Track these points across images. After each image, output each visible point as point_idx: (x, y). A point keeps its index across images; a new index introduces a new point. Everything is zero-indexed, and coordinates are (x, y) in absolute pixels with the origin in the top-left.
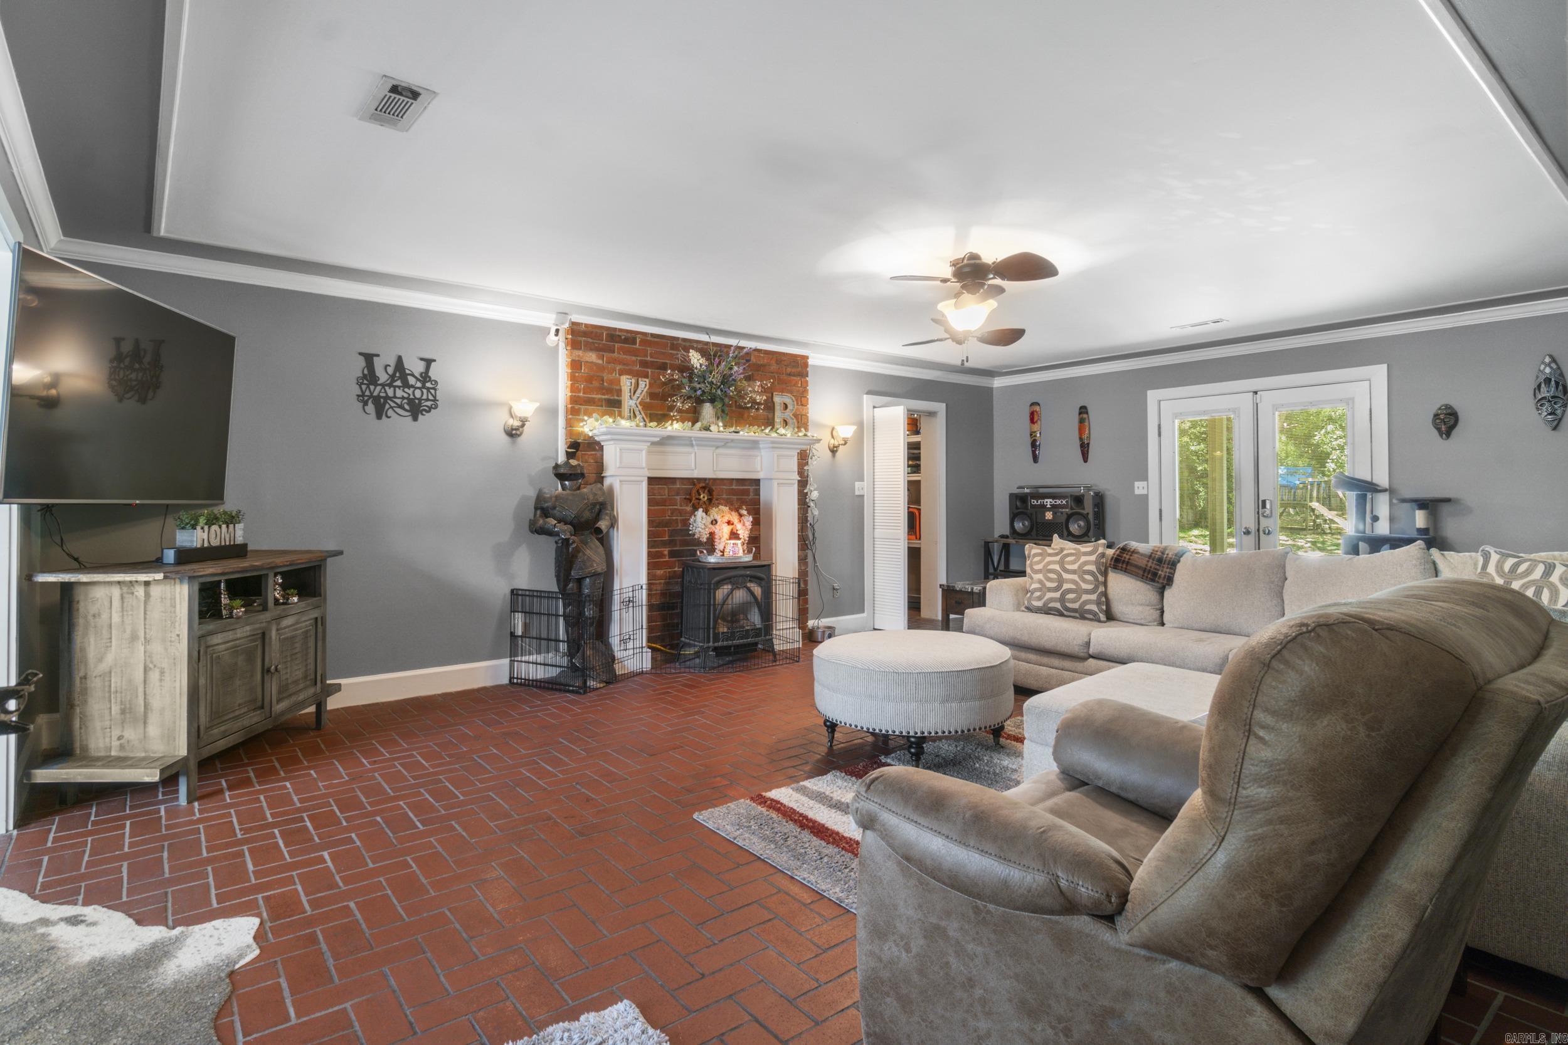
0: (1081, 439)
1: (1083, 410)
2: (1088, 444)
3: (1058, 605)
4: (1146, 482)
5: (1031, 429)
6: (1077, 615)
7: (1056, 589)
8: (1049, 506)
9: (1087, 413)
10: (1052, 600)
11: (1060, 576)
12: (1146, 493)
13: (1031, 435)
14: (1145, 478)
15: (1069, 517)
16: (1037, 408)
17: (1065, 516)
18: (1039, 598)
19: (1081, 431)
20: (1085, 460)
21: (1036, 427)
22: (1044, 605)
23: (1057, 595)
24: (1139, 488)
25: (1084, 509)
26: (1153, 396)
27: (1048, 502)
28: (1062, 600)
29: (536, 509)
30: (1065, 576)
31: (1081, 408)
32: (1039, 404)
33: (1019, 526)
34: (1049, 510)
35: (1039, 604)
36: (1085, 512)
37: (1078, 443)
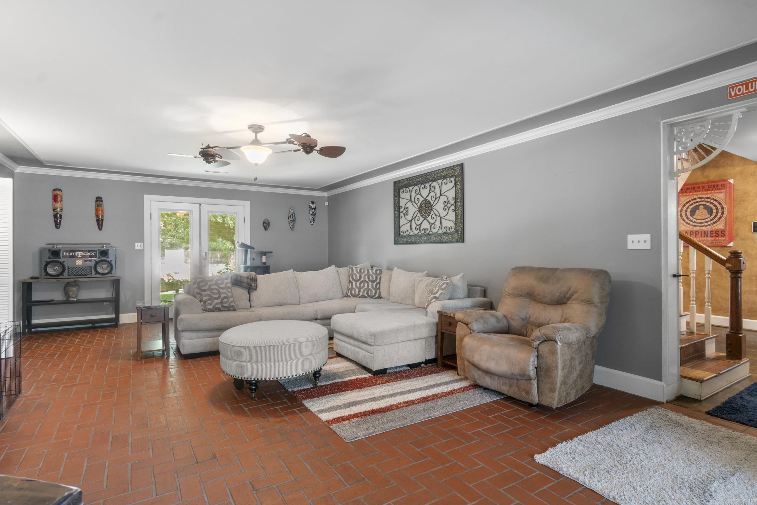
0: (97, 216)
1: (99, 199)
2: (102, 220)
3: (219, 306)
4: (142, 243)
5: (53, 205)
7: (218, 298)
8: (80, 256)
9: (102, 201)
10: (217, 304)
12: (142, 249)
13: (54, 210)
14: (142, 240)
16: (58, 192)
18: (210, 304)
19: (97, 211)
20: (100, 228)
21: (58, 205)
22: (213, 307)
23: (219, 301)
24: (138, 246)
25: (108, 258)
26: (147, 198)
27: (79, 254)
28: (222, 303)
30: (221, 291)
31: (97, 198)
32: (61, 191)
34: (80, 258)
35: (210, 307)
36: (109, 260)
37: (94, 217)
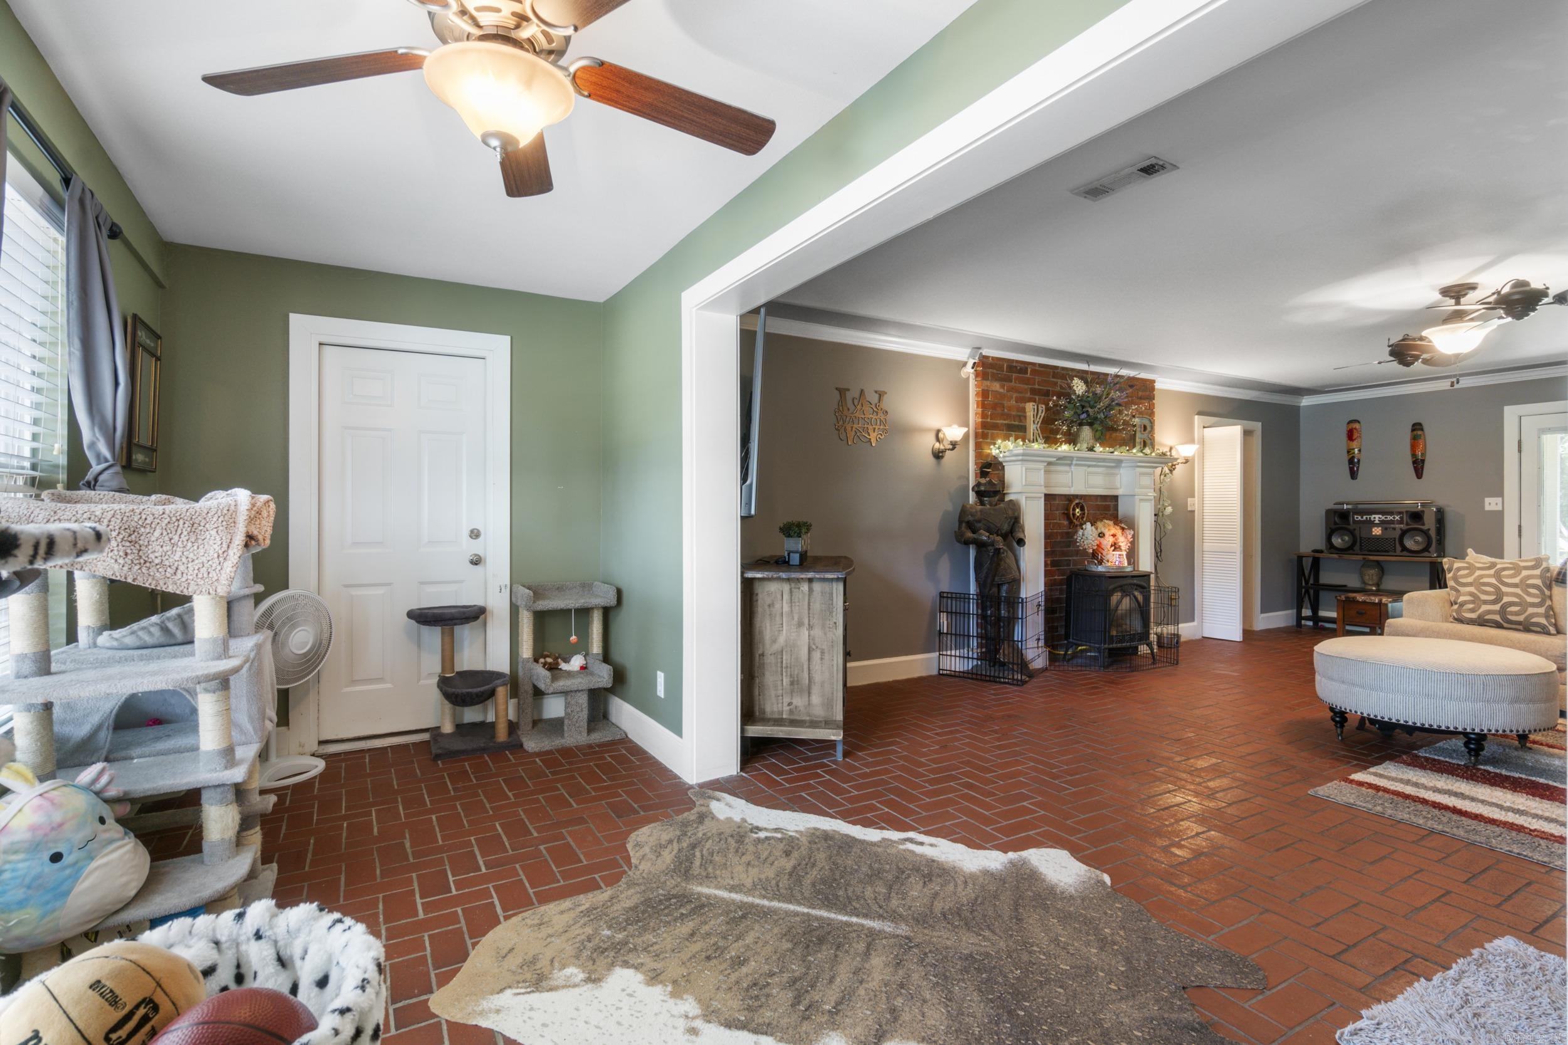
0: (1414, 455)
1: (1417, 427)
2: (1423, 461)
3: (1497, 618)
4: (1500, 499)
5: (1348, 445)
6: (1521, 627)
7: (1494, 602)
8: (1377, 522)
9: (1422, 430)
10: (1489, 612)
11: (1498, 589)
12: (1501, 509)
13: (1348, 452)
14: (1499, 492)
15: (1404, 533)
16: (1357, 426)
17: (1400, 532)
18: (1472, 611)
19: (1413, 447)
20: (1418, 475)
21: (1354, 444)
22: (1479, 617)
23: (1497, 607)
24: (1491, 504)
25: (1423, 524)
26: (1511, 413)
27: (1377, 518)
28: (1503, 611)
29: (960, 522)
30: (1504, 589)
31: (1414, 425)
32: (1359, 422)
33: (1337, 541)
34: (1377, 525)
35: (1473, 616)
36: (1425, 528)
37: (1409, 460)
